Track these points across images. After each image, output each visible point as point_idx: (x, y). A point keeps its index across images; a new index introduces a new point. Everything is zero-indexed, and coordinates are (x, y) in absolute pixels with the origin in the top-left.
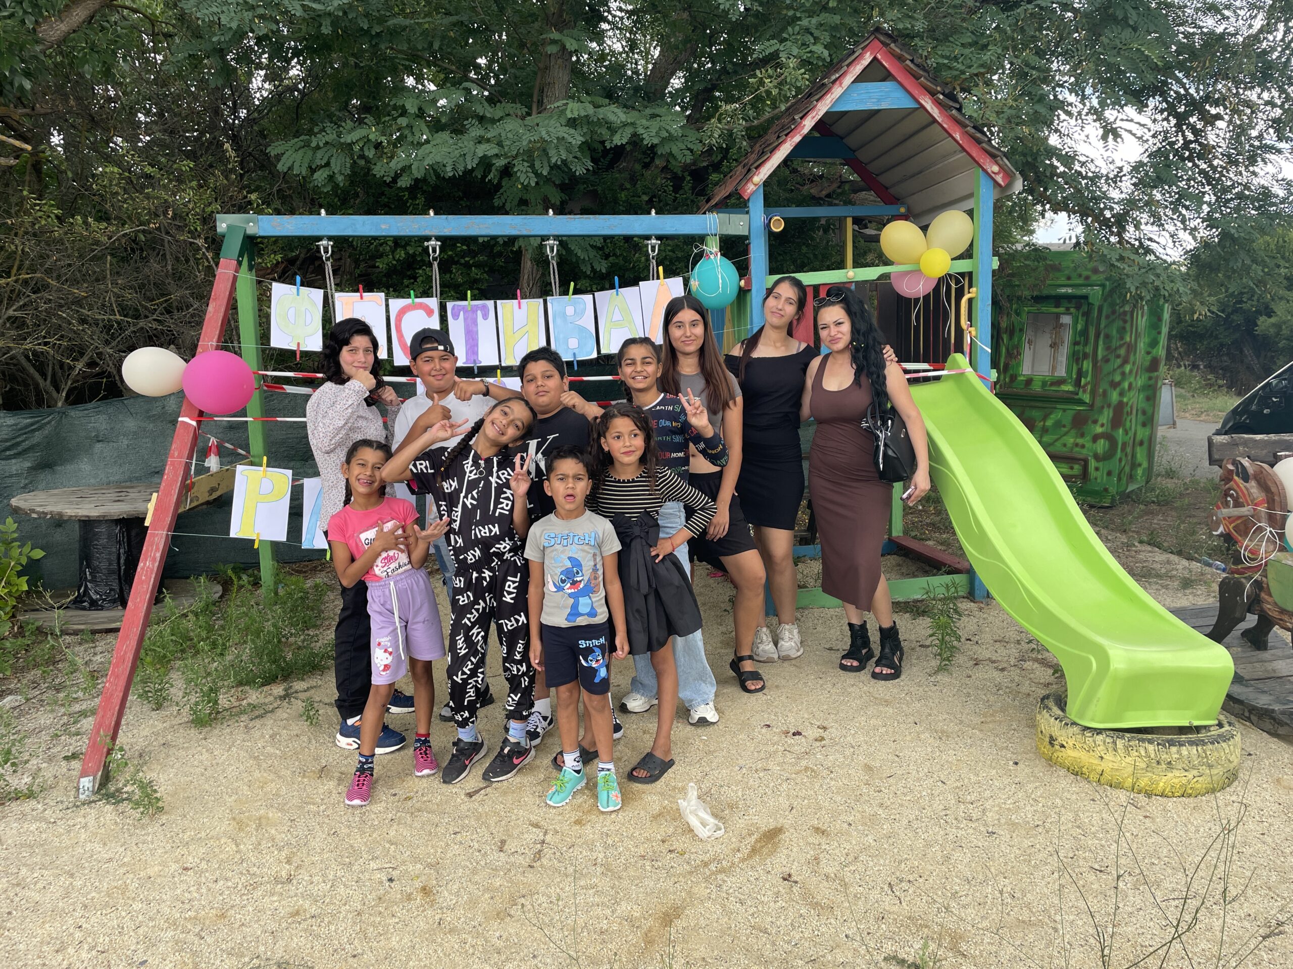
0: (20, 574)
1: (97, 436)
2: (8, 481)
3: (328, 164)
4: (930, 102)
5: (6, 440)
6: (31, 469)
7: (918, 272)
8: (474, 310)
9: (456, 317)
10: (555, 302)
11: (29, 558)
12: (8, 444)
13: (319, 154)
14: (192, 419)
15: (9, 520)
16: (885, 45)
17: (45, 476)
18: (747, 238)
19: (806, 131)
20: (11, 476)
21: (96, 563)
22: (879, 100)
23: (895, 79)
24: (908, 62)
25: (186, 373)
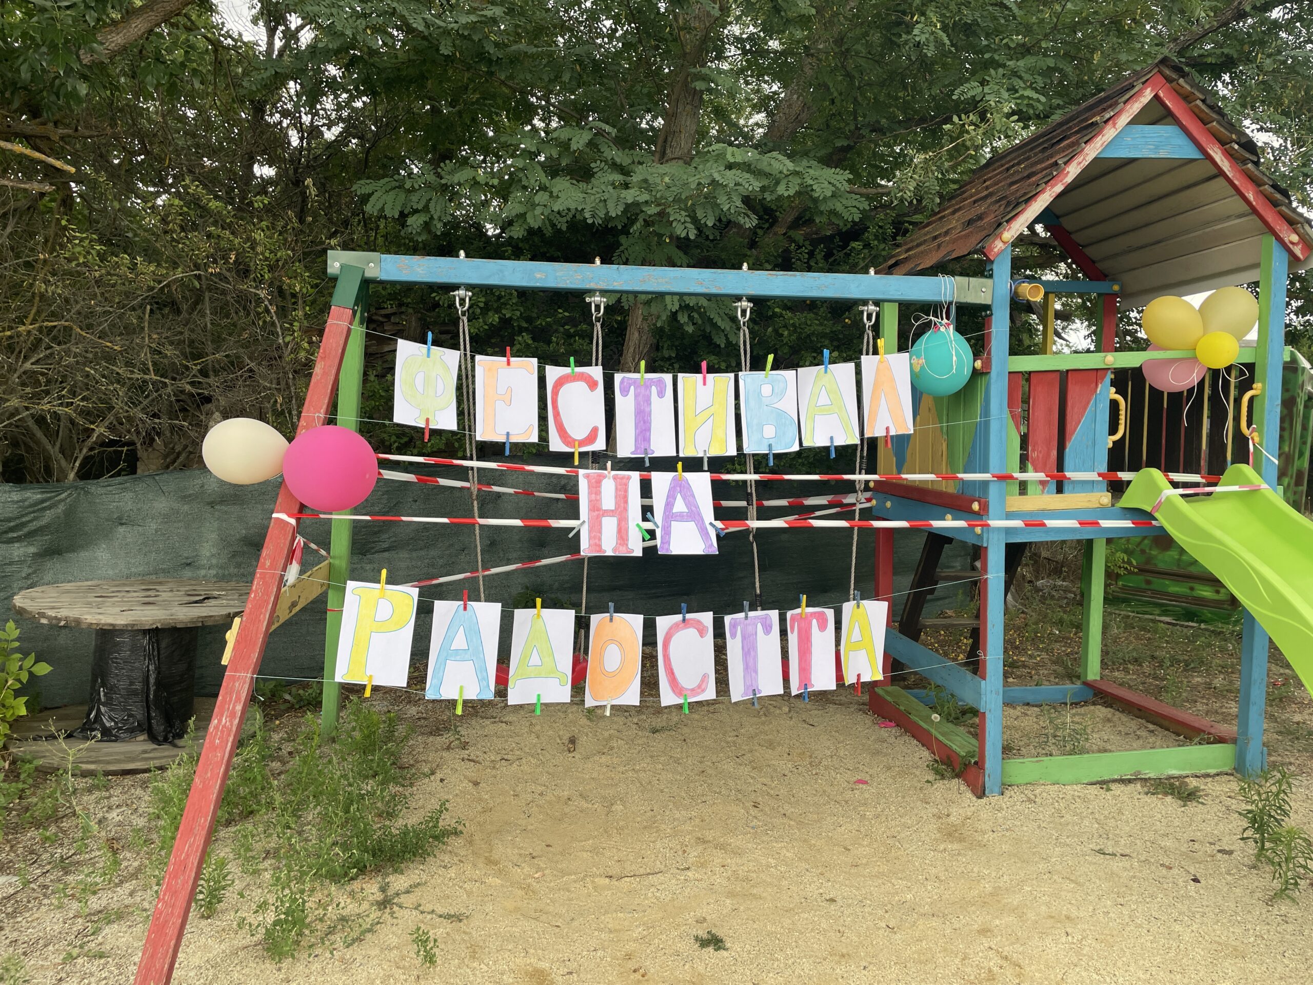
0: (18, 693)
1: (120, 518)
2: (8, 569)
3: (426, 209)
4: (1219, 152)
5: (9, 520)
6: (36, 556)
7: (1194, 360)
8: (648, 385)
9: (625, 392)
10: (746, 377)
11: (31, 674)
12: (12, 524)
13: (414, 198)
14: (290, 515)
15: (11, 625)
16: (1169, 80)
17: (53, 566)
18: (987, 307)
19: (1069, 179)
20: (11, 563)
21: (113, 681)
22: (1157, 147)
23: (1177, 122)
24: (1199, 102)
25: (288, 455)
